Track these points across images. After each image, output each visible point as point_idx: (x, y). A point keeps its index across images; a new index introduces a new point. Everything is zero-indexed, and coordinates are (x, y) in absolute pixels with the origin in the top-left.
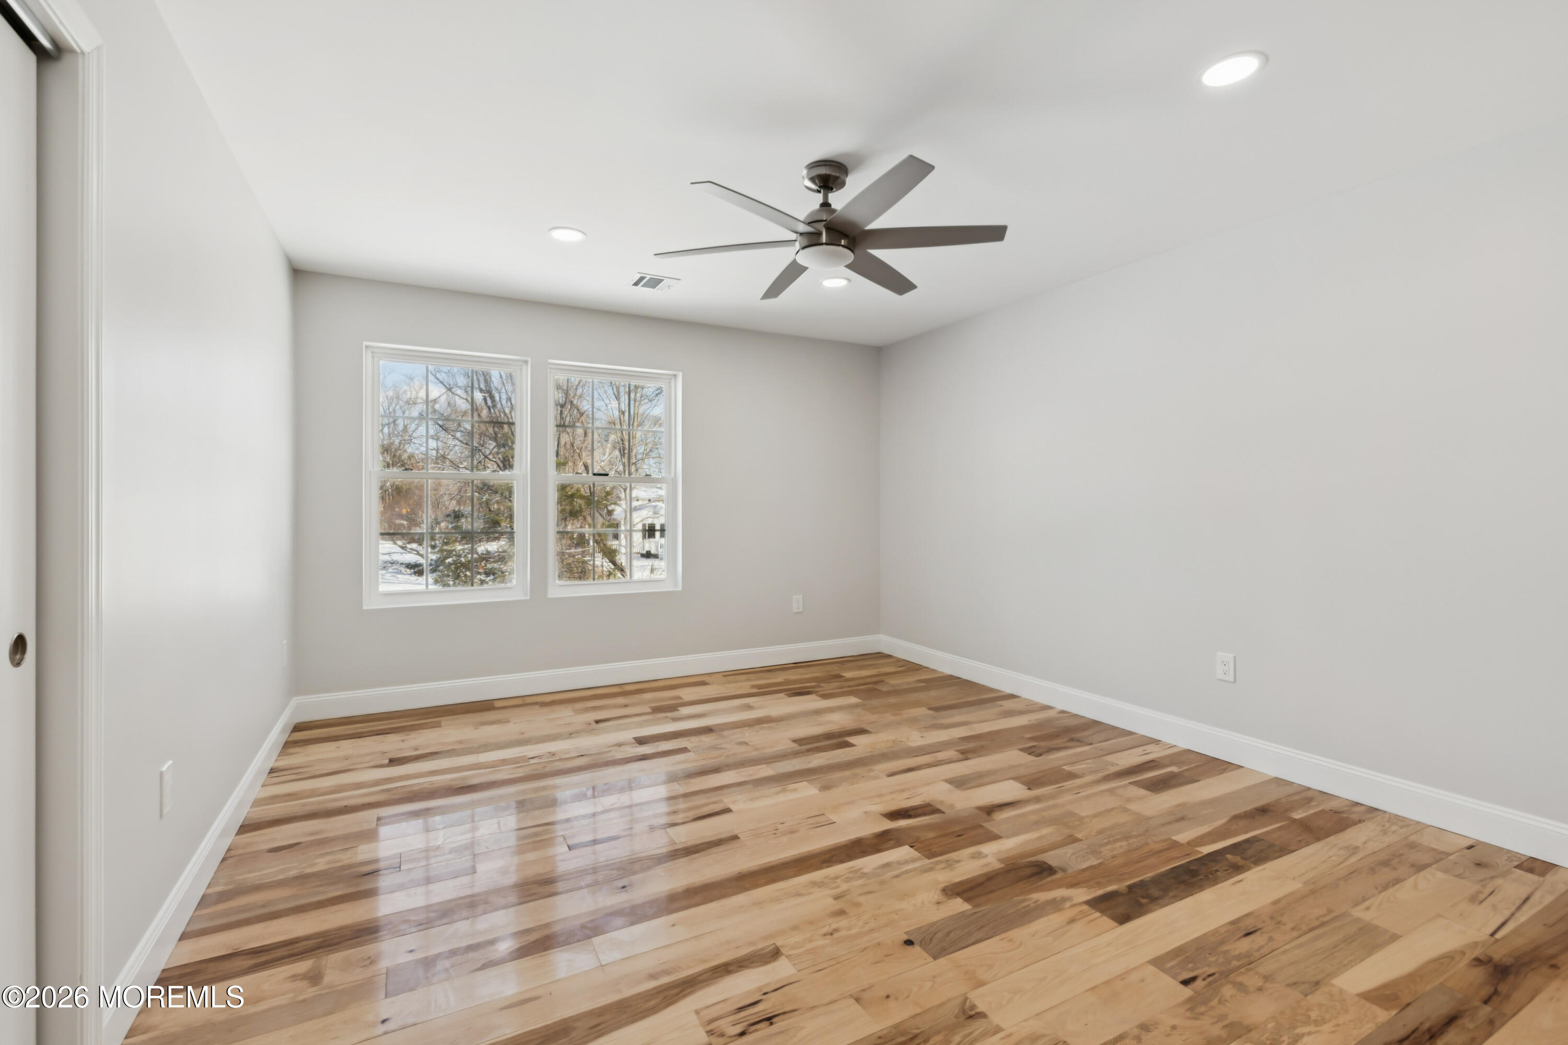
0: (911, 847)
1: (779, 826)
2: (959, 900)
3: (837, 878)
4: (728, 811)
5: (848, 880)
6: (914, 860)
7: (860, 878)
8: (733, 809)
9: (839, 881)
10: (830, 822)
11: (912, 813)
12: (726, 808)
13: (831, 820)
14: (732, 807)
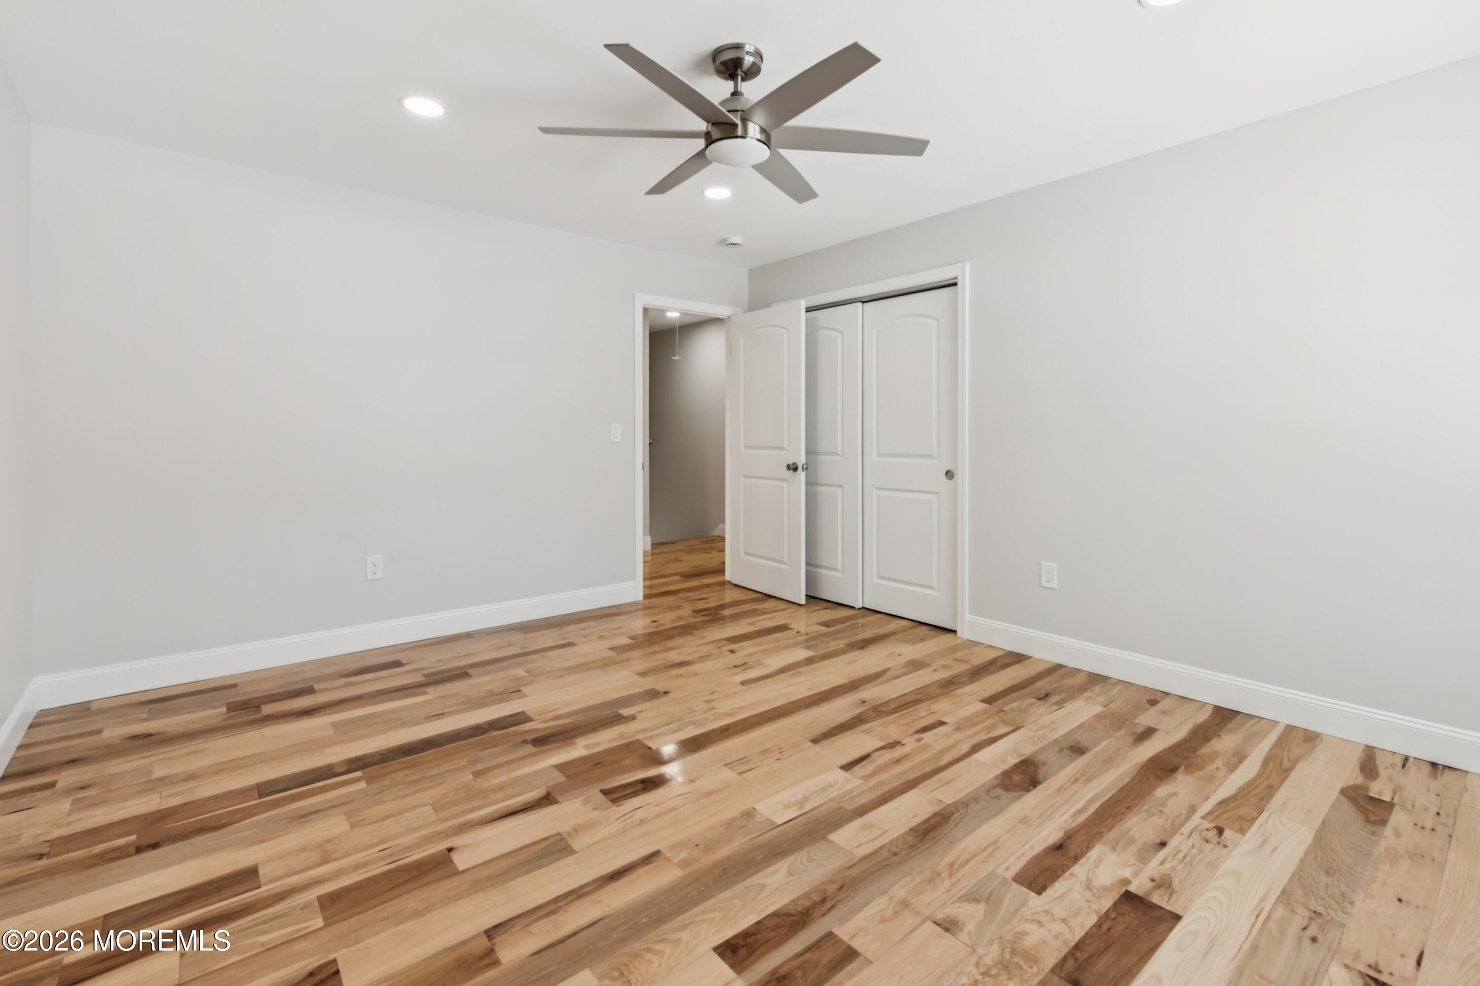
0: (650, 748)
1: (780, 756)
2: (625, 715)
3: (714, 720)
4: (847, 767)
5: (706, 719)
6: (651, 737)
7: (697, 721)
8: (840, 770)
9: (713, 718)
10: (728, 766)
11: (640, 786)
12: (851, 770)
13: (730, 768)
14: (843, 773)
